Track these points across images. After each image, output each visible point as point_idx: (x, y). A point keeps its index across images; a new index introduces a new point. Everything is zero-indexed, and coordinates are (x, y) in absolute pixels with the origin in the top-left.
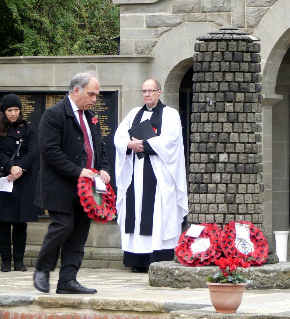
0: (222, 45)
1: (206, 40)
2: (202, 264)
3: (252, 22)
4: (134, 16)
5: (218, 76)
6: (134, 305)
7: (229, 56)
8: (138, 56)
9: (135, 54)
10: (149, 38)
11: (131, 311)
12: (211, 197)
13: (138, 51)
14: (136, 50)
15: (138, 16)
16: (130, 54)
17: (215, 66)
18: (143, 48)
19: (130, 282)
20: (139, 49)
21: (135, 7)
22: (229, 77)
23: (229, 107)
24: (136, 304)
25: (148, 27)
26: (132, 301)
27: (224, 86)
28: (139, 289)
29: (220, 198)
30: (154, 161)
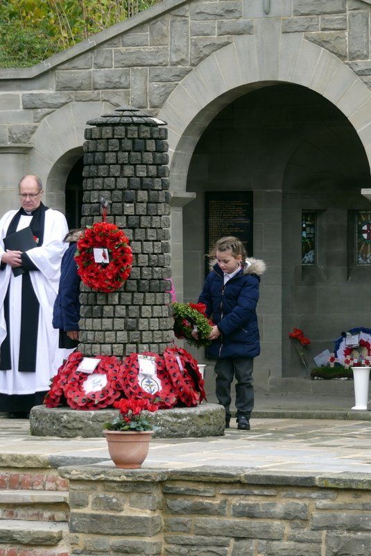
0: (120, 131)
1: (100, 125)
2: (96, 407)
3: (156, 102)
4: (8, 94)
5: (115, 170)
6: (12, 460)
7: (128, 144)
8: (13, 145)
9: (9, 143)
10: (27, 123)
11: (9, 467)
12: (107, 323)
13: (13, 138)
14: (11, 138)
15: (12, 95)
16: (3, 142)
17: (111, 157)
18: (19, 135)
19: (7, 431)
20: (14, 136)
21: (10, 83)
22: (128, 171)
23: (129, 208)
24: (15, 459)
25: (26, 108)
26: (10, 455)
27: (123, 183)
28: (19, 440)
29: (119, 324)
30: (34, 277)
